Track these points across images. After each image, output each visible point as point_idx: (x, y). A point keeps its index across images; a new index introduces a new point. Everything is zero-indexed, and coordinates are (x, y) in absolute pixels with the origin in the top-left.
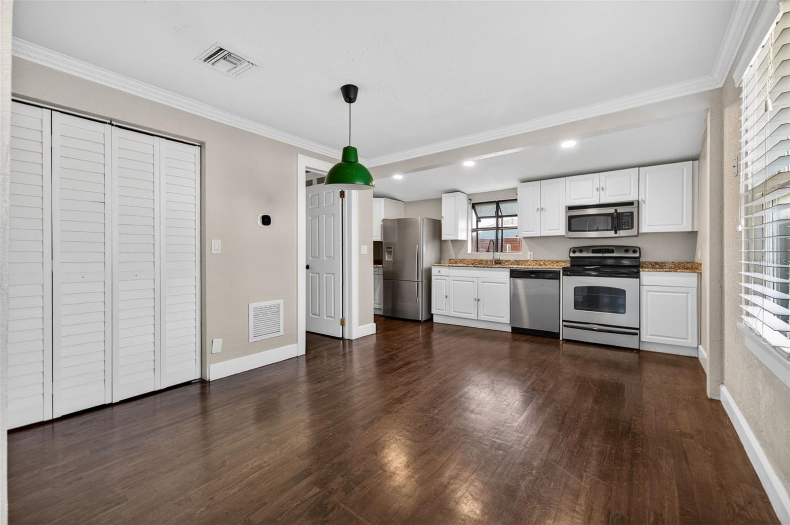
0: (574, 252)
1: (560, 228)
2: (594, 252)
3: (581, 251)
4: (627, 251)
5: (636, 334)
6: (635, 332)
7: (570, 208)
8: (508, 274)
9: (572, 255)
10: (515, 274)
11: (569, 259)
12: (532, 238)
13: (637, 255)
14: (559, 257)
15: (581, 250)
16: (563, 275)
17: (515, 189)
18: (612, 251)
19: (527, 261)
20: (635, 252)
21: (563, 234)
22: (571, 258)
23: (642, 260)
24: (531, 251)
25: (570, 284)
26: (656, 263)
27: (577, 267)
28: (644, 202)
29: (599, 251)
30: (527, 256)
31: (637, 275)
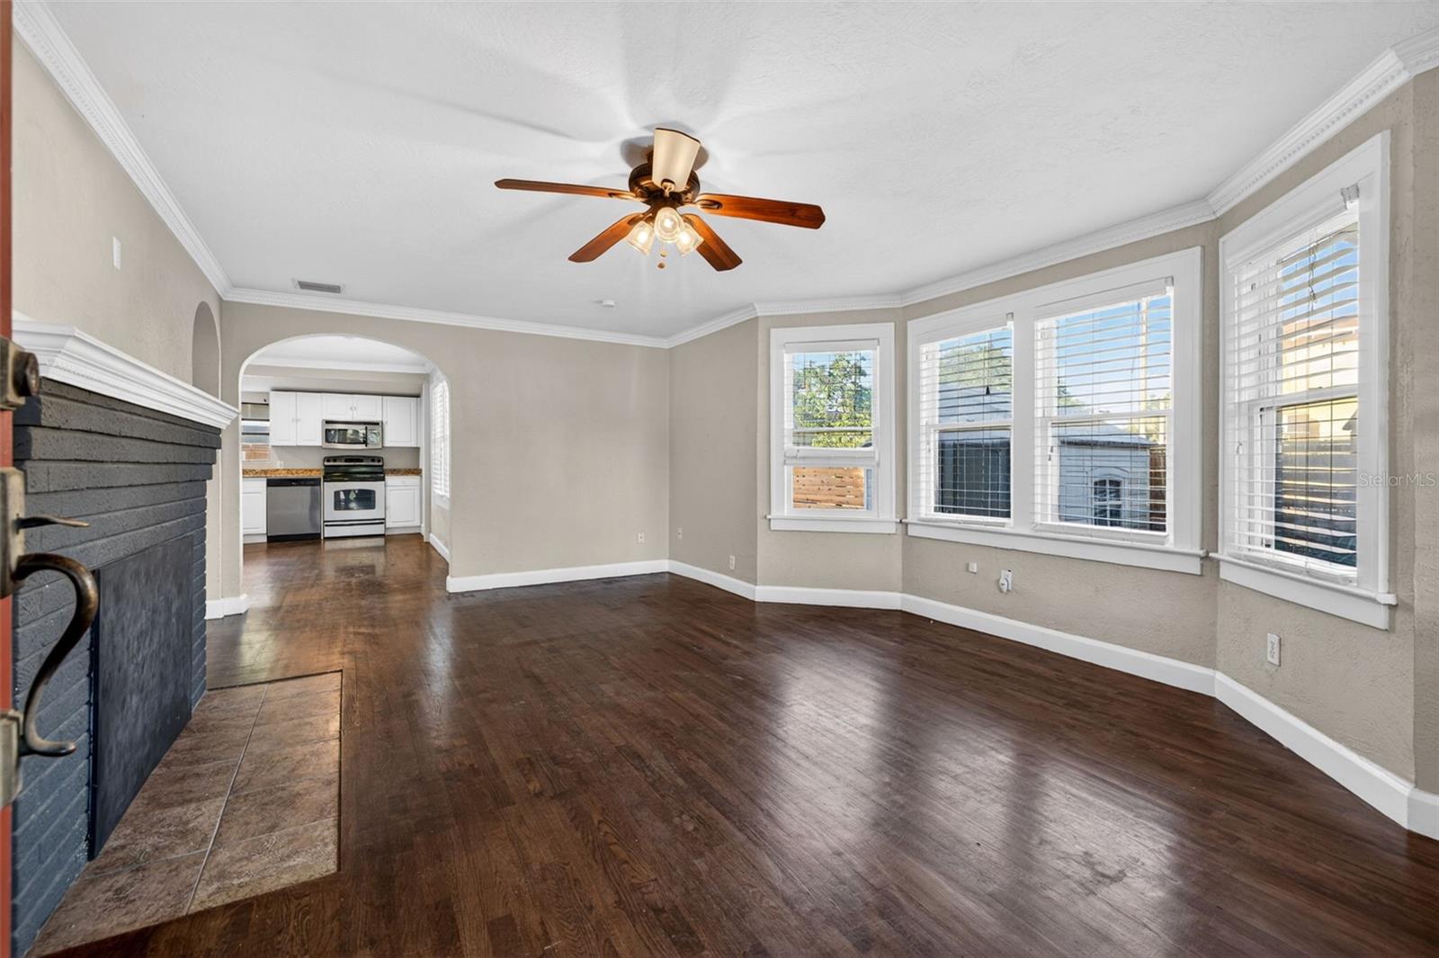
0: (328, 461)
1: (317, 439)
2: (346, 461)
3: (335, 461)
4: (373, 461)
5: (382, 523)
6: (382, 521)
7: (328, 422)
8: (265, 483)
9: (326, 463)
10: (271, 483)
11: (323, 467)
12: (282, 447)
13: (381, 464)
14: (314, 466)
15: (335, 459)
16: (324, 481)
17: (268, 393)
18: (362, 461)
19: (278, 470)
20: (379, 461)
21: (320, 444)
22: (326, 466)
23: (385, 467)
24: (281, 460)
25: (329, 489)
26: (394, 470)
27: (331, 473)
28: (387, 423)
29: (351, 460)
30: (278, 465)
31: (383, 479)
